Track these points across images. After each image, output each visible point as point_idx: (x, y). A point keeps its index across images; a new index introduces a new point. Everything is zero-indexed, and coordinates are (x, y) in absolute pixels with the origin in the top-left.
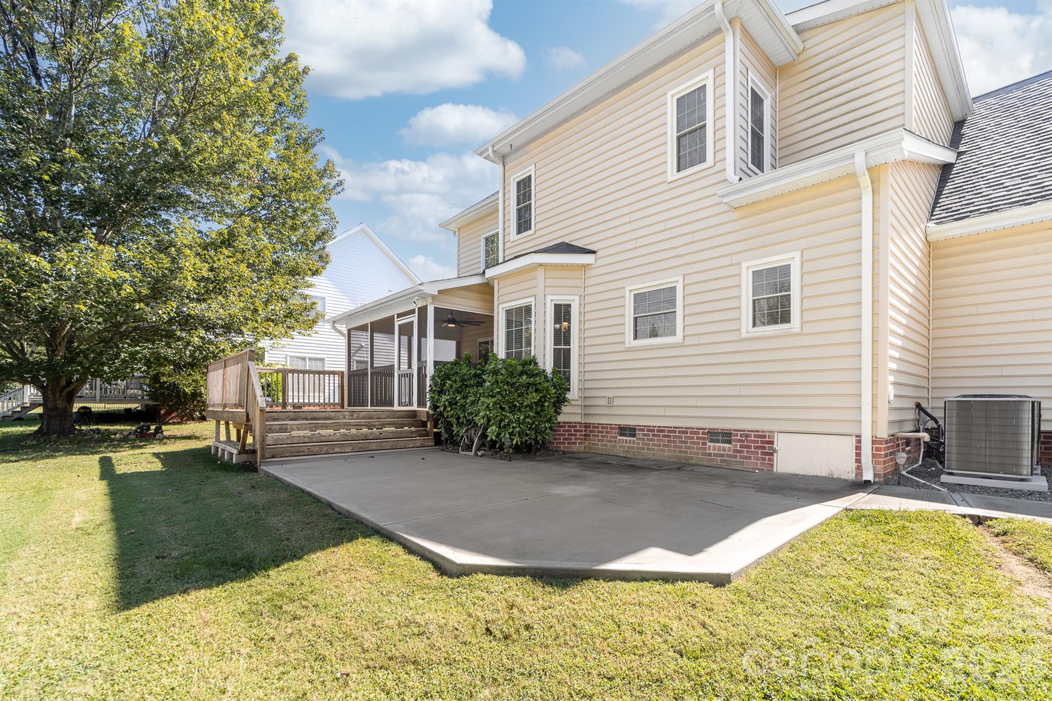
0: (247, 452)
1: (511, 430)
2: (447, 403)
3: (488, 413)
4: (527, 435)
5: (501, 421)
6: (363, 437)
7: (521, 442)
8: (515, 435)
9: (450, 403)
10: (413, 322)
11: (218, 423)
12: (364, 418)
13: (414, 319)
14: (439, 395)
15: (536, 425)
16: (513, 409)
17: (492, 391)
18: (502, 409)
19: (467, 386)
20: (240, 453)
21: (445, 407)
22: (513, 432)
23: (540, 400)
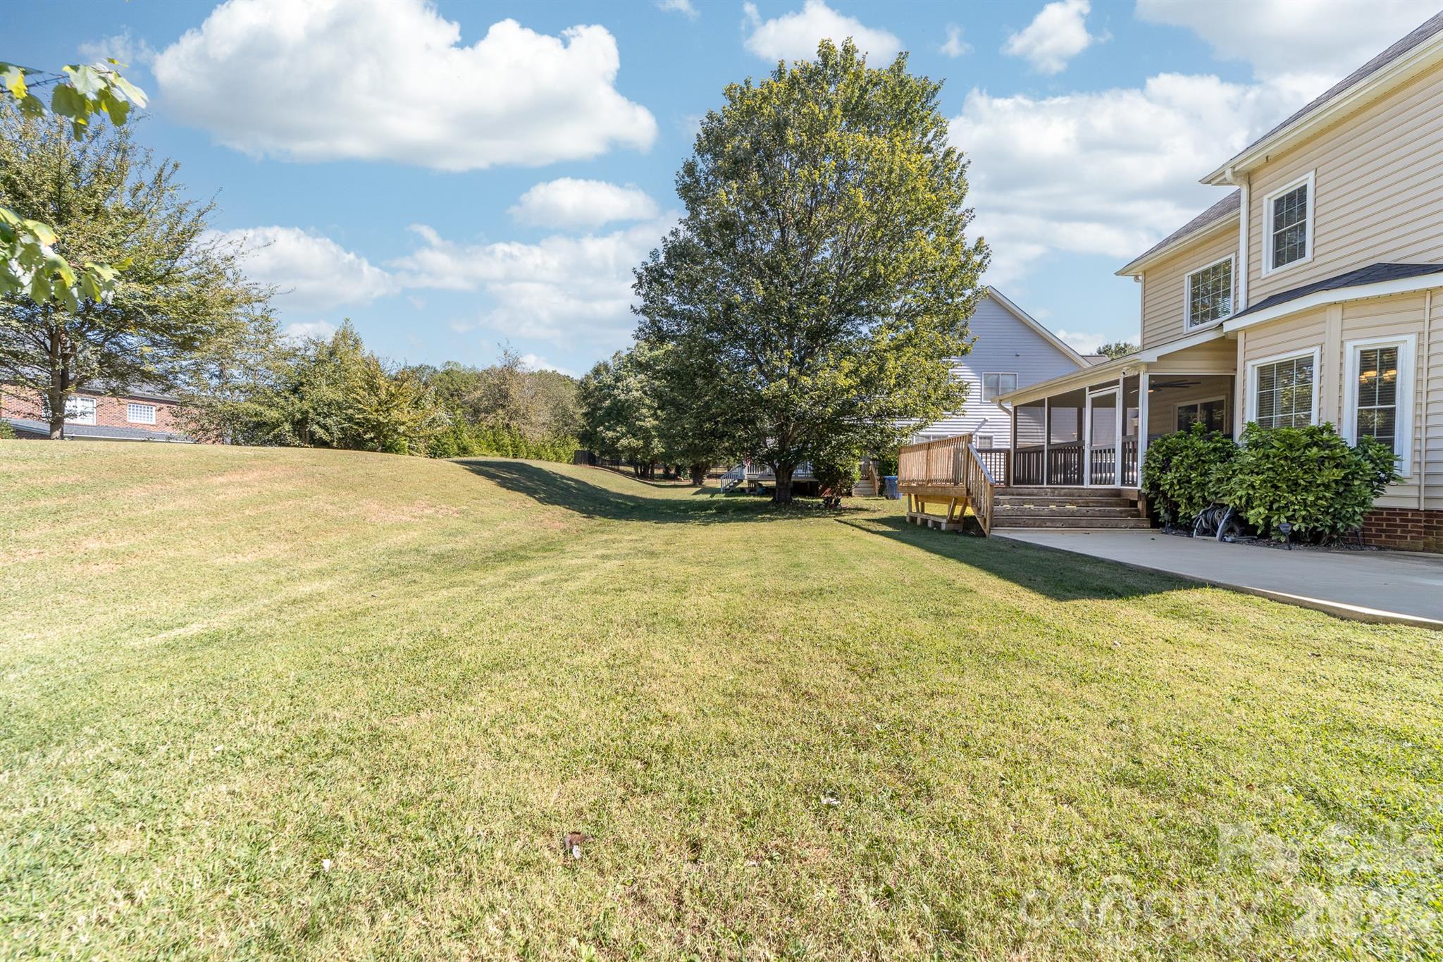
0: (953, 522)
1: (1290, 514)
2: (1175, 481)
3: (1251, 492)
4: (1317, 520)
5: (1272, 503)
6: (1069, 514)
7: (1306, 528)
8: (1296, 520)
9: (1179, 481)
10: (1115, 394)
11: (910, 496)
12: (1065, 495)
13: (1119, 391)
14: (1161, 472)
15: (1336, 509)
16: (1294, 486)
17: (1258, 466)
18: (1276, 487)
19: (1204, 462)
20: (948, 522)
21: (1172, 485)
22: (1293, 516)
23: (1344, 478)
